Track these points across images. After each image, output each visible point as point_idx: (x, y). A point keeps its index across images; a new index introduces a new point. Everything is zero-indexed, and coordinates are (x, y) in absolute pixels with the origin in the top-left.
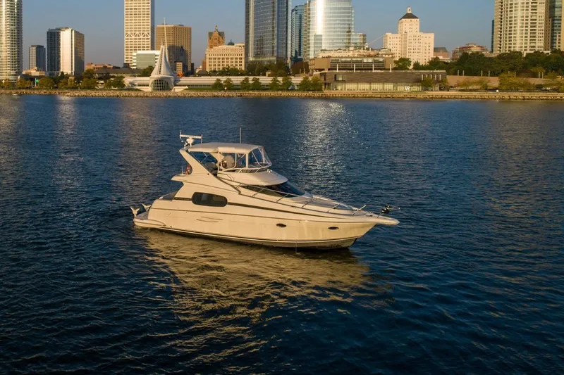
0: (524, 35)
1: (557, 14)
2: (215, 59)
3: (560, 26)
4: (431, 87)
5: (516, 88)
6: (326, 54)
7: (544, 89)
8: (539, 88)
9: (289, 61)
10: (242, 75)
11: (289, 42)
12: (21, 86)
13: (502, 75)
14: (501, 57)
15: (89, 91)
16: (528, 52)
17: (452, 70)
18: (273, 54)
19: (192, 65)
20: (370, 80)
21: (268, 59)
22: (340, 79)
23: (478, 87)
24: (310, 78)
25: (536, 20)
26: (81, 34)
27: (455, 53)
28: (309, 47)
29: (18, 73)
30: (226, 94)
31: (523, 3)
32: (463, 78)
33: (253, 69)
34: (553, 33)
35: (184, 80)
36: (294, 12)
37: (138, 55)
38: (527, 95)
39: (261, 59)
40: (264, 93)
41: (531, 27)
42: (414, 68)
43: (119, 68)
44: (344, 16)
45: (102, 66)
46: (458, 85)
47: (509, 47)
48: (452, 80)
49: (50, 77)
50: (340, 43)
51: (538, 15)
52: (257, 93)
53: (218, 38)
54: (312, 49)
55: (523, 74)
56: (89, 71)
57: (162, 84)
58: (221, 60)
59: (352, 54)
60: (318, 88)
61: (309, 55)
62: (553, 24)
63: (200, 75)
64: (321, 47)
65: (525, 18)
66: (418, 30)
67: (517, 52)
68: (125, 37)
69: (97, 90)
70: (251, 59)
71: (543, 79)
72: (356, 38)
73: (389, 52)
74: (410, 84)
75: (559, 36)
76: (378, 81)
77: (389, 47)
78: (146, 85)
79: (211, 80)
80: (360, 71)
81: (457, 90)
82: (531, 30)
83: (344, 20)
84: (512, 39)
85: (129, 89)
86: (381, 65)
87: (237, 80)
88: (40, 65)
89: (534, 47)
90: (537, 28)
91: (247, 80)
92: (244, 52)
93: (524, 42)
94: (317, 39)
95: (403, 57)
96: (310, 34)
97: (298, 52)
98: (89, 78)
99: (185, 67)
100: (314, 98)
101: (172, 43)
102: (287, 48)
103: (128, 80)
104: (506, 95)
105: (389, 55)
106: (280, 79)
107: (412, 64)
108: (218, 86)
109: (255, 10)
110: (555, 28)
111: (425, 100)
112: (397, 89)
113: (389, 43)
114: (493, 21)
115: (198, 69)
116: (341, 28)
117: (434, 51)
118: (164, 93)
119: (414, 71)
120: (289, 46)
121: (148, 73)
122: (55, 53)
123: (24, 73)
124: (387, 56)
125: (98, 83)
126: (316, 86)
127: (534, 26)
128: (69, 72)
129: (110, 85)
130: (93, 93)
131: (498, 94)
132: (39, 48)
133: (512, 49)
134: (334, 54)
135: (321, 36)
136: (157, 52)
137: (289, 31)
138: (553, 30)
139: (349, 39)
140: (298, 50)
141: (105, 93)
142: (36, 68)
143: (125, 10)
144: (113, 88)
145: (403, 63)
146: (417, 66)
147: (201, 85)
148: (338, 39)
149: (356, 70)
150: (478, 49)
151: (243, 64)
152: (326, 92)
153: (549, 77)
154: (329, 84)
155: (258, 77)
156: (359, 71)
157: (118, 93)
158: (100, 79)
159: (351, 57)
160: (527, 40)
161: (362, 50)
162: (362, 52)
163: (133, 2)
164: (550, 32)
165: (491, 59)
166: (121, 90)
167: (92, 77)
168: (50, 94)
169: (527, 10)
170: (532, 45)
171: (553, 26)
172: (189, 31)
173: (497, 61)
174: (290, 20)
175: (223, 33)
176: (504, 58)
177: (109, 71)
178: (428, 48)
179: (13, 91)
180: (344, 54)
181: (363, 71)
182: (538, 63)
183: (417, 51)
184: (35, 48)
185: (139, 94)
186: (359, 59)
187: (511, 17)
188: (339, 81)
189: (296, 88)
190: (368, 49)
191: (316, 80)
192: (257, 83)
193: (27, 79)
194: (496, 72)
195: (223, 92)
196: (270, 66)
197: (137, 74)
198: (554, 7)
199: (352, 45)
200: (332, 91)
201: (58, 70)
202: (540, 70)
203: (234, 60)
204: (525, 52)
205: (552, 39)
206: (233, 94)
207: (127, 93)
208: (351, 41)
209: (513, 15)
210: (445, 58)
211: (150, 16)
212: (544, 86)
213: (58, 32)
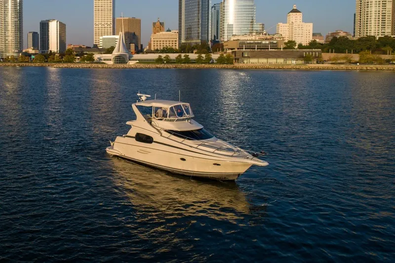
0: (377, 24)
2: (157, 41)
4: (310, 60)
5: (371, 62)
6: (236, 38)
7: (391, 62)
8: (388, 62)
9: (210, 43)
10: (178, 53)
11: (210, 29)
12: (22, 61)
13: (361, 53)
14: (360, 40)
15: (69, 64)
16: (380, 36)
17: (325, 50)
18: (198, 37)
19: (142, 46)
20: (267, 56)
21: (195, 41)
22: (246, 55)
23: (344, 61)
24: (225, 55)
25: (385, 13)
26: (63, 24)
27: (327, 37)
28: (224, 33)
29: (20, 51)
30: (166, 66)
31: (376, 2)
32: (333, 55)
33: (184, 48)
35: (136, 56)
36: (213, 8)
37: (103, 39)
38: (379, 67)
39: (189, 42)
40: (192, 66)
41: (382, 18)
42: (298, 48)
43: (90, 48)
44: (249, 11)
45: (78, 47)
46: (330, 60)
47: (367, 33)
48: (326, 56)
50: (246, 30)
51: (387, 10)
52: (187, 65)
53: (159, 26)
54: (226, 34)
55: (376, 52)
56: (69, 50)
57: (120, 59)
58: (162, 42)
59: (254, 38)
61: (224, 38)
63: (147, 52)
64: (232, 33)
65: (377, 12)
66: (301, 21)
67: (372, 36)
68: (95, 26)
69: (75, 63)
70: (183, 41)
71: (391, 56)
72: (257, 27)
73: (281, 37)
74: (296, 59)
76: (273, 57)
77: (280, 33)
78: (109, 60)
79: (155, 56)
80: (260, 50)
81: (329, 63)
82: (382, 20)
83: (249, 14)
84: (369, 27)
85: (97, 63)
86: (275, 46)
87: (173, 56)
88: (35, 45)
89: (384, 32)
90: (387, 19)
91: (180, 56)
92: (178, 37)
93: (377, 29)
94: (230, 28)
95: (290, 40)
96: (225, 24)
97: (216, 37)
98: (69, 55)
99: (136, 47)
100: (227, 69)
101: (127, 31)
102: (208, 34)
103: (96, 56)
104: (364, 67)
105: (280, 38)
106: (203, 55)
107: (297, 45)
108: (160, 60)
109: (186, 7)
111: (307, 70)
112: (286, 63)
113: (280, 30)
114: (355, 14)
115: (146, 49)
116: (246, 19)
117: (313, 36)
118: (121, 66)
119: (298, 50)
120: (210, 32)
121: (110, 51)
122: (45, 38)
123: (24, 51)
124: (279, 39)
125: (76, 58)
126: (229, 61)
127: (384, 18)
128: (56, 51)
129: (84, 60)
130: (72, 65)
131: (358, 66)
132: (35, 34)
133: (368, 34)
134: (242, 38)
135: (233, 25)
136: (117, 37)
137: (210, 21)
139: (252, 27)
140: (216, 35)
141: (80, 65)
142: (32, 48)
143: (94, 7)
144: (86, 62)
145: (290, 44)
146: (300, 46)
147: (148, 60)
148: (244, 27)
149: (257, 49)
150: (344, 34)
151: (177, 44)
152: (236, 65)
155: (188, 54)
157: (89, 65)
158: (77, 55)
159: (253, 40)
160: (379, 28)
161: (261, 35)
163: (100, 1)
165: (353, 41)
166: (92, 63)
167: (72, 54)
168: (42, 66)
169: (379, 6)
170: (383, 31)
172: (139, 21)
173: (359, 43)
174: (210, 13)
175: (163, 23)
176: (363, 41)
177: (83, 50)
178: (308, 34)
179: (16, 64)
180: (249, 38)
181: (263, 50)
182: (387, 44)
183: (300, 35)
184: (31, 34)
185: (105, 66)
186: (259, 41)
187: (367, 12)
188: (245, 57)
189: (215, 61)
190: (265, 34)
191: (229, 56)
192: (187, 58)
193: (26, 56)
194: (357, 51)
195: (163, 64)
196: (196, 46)
197: (103, 52)
199: (254, 32)
200: (240, 64)
201: (48, 49)
202: (388, 49)
203: (171, 42)
204: (378, 36)
206: (170, 66)
207: (96, 65)
208: (254, 29)
209: (369, 10)
210: (321, 40)
211: (111, 11)
212: (392, 60)
213: (48, 23)
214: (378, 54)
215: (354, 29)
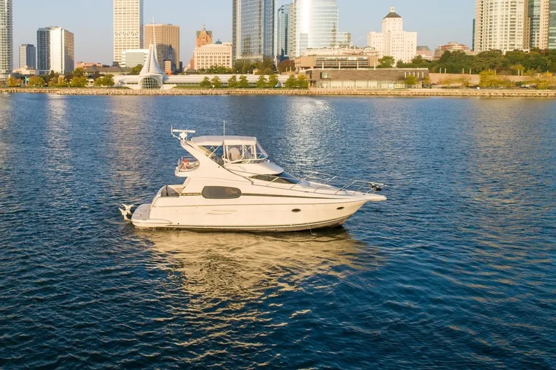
0: (504, 34)
1: (536, 12)
2: (203, 57)
3: (538, 25)
4: (414, 83)
5: (496, 85)
6: (311, 53)
7: (523, 86)
8: (519, 85)
9: (275, 60)
10: (229, 73)
11: (276, 41)
12: (11, 85)
13: (483, 73)
14: (481, 55)
15: (79, 89)
16: (508, 50)
17: (435, 68)
18: (260, 52)
19: (181, 64)
20: (355, 78)
21: (255, 57)
22: (326, 77)
23: (460, 84)
24: (296, 76)
25: (515, 19)
26: (70, 33)
27: (437, 51)
28: (295, 46)
29: (9, 72)
30: (214, 92)
31: (503, 3)
32: (444, 76)
33: (240, 68)
34: (532, 32)
35: (173, 78)
36: (281, 12)
37: (127, 54)
38: (507, 92)
39: (247, 58)
40: (251, 91)
41: (511, 25)
42: (398, 66)
43: (108, 66)
44: (329, 16)
45: (91, 65)
46: (440, 83)
47: (490, 46)
48: (435, 77)
49: (40, 76)
50: (323, 42)
51: (517, 14)
52: (244, 90)
53: (205, 36)
54: (298, 48)
55: (503, 71)
56: (77, 69)
57: (151, 83)
58: (209, 59)
59: (336, 53)
60: (304, 86)
61: (295, 53)
62: (532, 22)
63: (188, 73)
64: (307, 45)
65: (504, 17)
66: (401, 29)
67: (497, 50)
68: (115, 36)
69: (87, 88)
70: (239, 57)
71: (522, 76)
72: (340, 37)
73: (373, 51)
74: (394, 82)
75: (538, 35)
76: (362, 79)
77: (373, 46)
78: (136, 83)
79: (200, 78)
80: (346, 68)
82: (511, 29)
83: (329, 19)
84: (493, 37)
85: (118, 88)
86: (365, 64)
87: (224, 78)
88: (30, 64)
89: (514, 45)
90: (517, 27)
92: (231, 51)
93: (504, 40)
94: (303, 38)
95: (387, 55)
96: (296, 33)
97: (285, 51)
98: (79, 76)
99: (173, 65)
100: (300, 95)
101: (160, 42)
102: (273, 47)
103: (117, 78)
104: (487, 92)
105: (373, 53)
106: (267, 77)
107: (396, 62)
108: (206, 84)
109: (242, 9)
111: (408, 97)
112: (380, 87)
113: (373, 41)
114: (474, 20)
115: (186, 67)
116: (326, 27)
117: (417, 49)
118: (153, 91)
119: (397, 69)
120: (276, 45)
121: (136, 71)
122: (45, 52)
123: (14, 71)
124: (371, 54)
125: (88, 82)
126: (302, 84)
127: (514, 25)
128: (59, 71)
129: (99, 83)
130: (83, 91)
131: (479, 91)
132: (30, 48)
133: (492, 48)
134: (320, 53)
135: (307, 34)
136: (146, 51)
137: (276, 29)
138: (532, 29)
139: (334, 38)
140: (284, 49)
141: (94, 91)
142: (26, 67)
143: (114, 10)
144: (102, 86)
145: (386, 62)
146: (400, 65)
147: (190, 83)
148: (323, 38)
149: (341, 67)
150: (459, 48)
151: (231, 62)
152: (312, 90)
153: (528, 75)
154: (315, 82)
155: (245, 75)
156: (344, 69)
157: (107, 91)
158: (90, 77)
159: (335, 56)
160: (506, 39)
162: (347, 50)
163: (122, 1)
164: (529, 31)
165: (471, 57)
166: (111, 88)
167: (82, 75)
168: (40, 92)
169: (507, 9)
170: (512, 43)
171: (532, 25)
172: (177, 30)
173: (479, 59)
174: (276, 18)
175: (211, 32)
176: (485, 57)
177: (99, 70)
178: (410, 46)
179: (3, 90)
180: (329, 52)
181: (348, 69)
182: (518, 61)
183: (400, 49)
184: (25, 47)
185: (129, 92)
186: (345, 58)
187: (491, 17)
188: (324, 79)
189: (282, 85)
190: (352, 48)
191: (302, 78)
192: (244, 81)
193: (18, 78)
194: (477, 70)
195: (210, 89)
196: (257, 64)
197: (126, 73)
198: (532, 6)
199: (337, 44)
200: (318, 89)
201: (48, 69)
202: (519, 67)
203: (222, 59)
204: (505, 50)
205: (531, 38)
206: (220, 91)
207: (116, 91)
208: (336, 40)
209: (493, 15)
210: (428, 56)
211: (139, 15)
212: (523, 83)
213: (48, 32)
214: (505, 74)
215: (473, 40)
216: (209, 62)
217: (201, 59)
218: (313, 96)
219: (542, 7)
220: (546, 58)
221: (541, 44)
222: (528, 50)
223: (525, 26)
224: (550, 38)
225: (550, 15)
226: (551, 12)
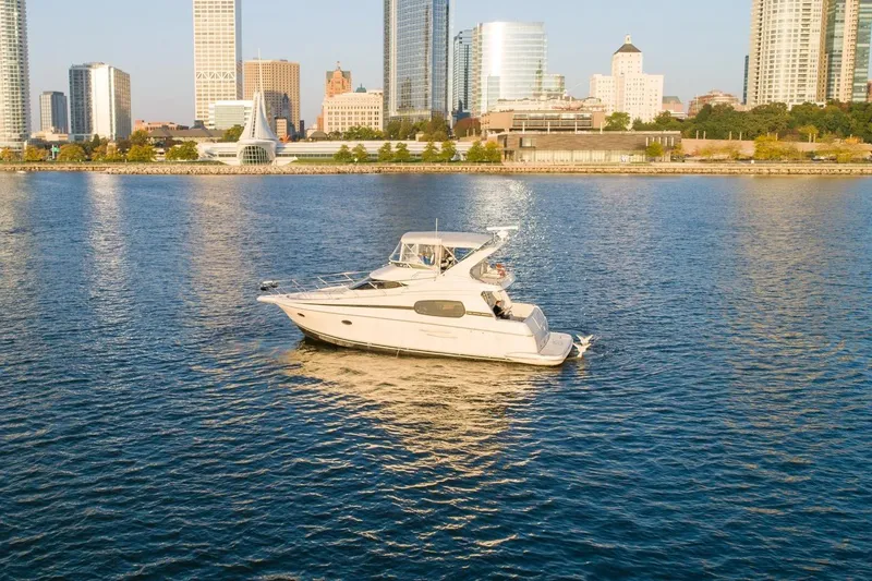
0: (790, 79)
1: (836, 46)
2: (337, 113)
3: (840, 66)
4: (658, 155)
5: (773, 157)
6: (506, 107)
7: (816, 157)
8: (810, 156)
9: (450, 118)
10: (379, 138)
11: (450, 88)
12: (30, 158)
13: (759, 138)
14: (755, 111)
15: (141, 165)
16: (795, 103)
17: (689, 130)
18: (426, 105)
19: (302, 123)
20: (572, 146)
21: (419, 113)
22: (528, 145)
23: (726, 156)
24: (483, 144)
25: (806, 55)
26: (123, 73)
27: (692, 104)
28: (480, 95)
29: (25, 136)
31: (790, 31)
32: (704, 143)
33: (395, 130)
34: (830, 76)
35: (291, 147)
36: (458, 41)
37: (217, 108)
38: (793, 167)
39: (407, 114)
40: (414, 167)
41: (801, 66)
42: (634, 128)
43: (187, 128)
44: (533, 48)
45: (160, 126)
46: (697, 154)
47: (769, 97)
48: (689, 145)
49: (76, 144)
50: (527, 89)
51: (810, 47)
52: (403, 166)
53: (340, 80)
54: (484, 99)
55: (788, 136)
56: (137, 133)
57: (256, 154)
58: (347, 116)
59: (543, 107)
60: (496, 158)
61: (479, 107)
62: (830, 61)
63: (315, 139)
64: (498, 95)
65: (791, 53)
66: (641, 70)
67: (780, 104)
68: (196, 79)
69: (155, 163)
70: (393, 113)
71: (814, 144)
72: (551, 83)
73: (598, 104)
74: (629, 153)
75: (839, 80)
76: (583, 147)
77: (597, 95)
78: (232, 156)
79: (334, 147)
80: (558, 131)
82: (800, 71)
83: (533, 54)
84: (774, 84)
85: (204, 162)
86: (586, 125)
87: (372, 147)
88: (58, 122)
89: (803, 95)
90: (809, 68)
91: (388, 146)
92: (381, 103)
93: (790, 88)
94: (492, 90)
95: (618, 110)
96: (482, 76)
97: (464, 104)
98: (140, 144)
99: (290, 126)
100: (488, 174)
101: (270, 89)
102: (446, 97)
103: (203, 147)
104: (765, 168)
105: (598, 107)
106: (438, 145)
107: (631, 121)
108: (343, 156)
109: (399, 38)
110: (833, 68)
111: (650, 175)
112: (610, 160)
113: (598, 89)
114: (747, 57)
115: (311, 129)
116: (528, 66)
117: (663, 102)
118: (260, 168)
119: (634, 132)
120: (450, 94)
122: (83, 105)
123: (33, 136)
124: (595, 109)
125: (155, 153)
126: (491, 156)
127: (804, 65)
128: (108, 136)
129: (174, 155)
130: (148, 168)
131: (754, 166)
132: (57, 97)
133: (773, 99)
134: (518, 107)
135: (498, 78)
136: (248, 103)
137: (451, 69)
138: (830, 71)
139: (540, 83)
140: (463, 100)
141: (167, 168)
142: (53, 129)
143: (195, 36)
144: (179, 160)
145: (617, 121)
146: (638, 126)
147: (318, 155)
148: (524, 83)
149: (551, 130)
150: (725, 100)
151: (381, 121)
152: (507, 164)
153: (825, 141)
154: (511, 153)
155: (403, 142)
156: (555, 133)
157: (188, 168)
158: (158, 145)
159: (542, 112)
160: (793, 86)
161: (558, 101)
162: (559, 103)
163: (207, 22)
164: (826, 74)
165: (742, 114)
166: (193, 163)
167: (145, 142)
168: (79, 171)
169: (795, 41)
170: (800, 93)
172: (294, 70)
173: (752, 116)
174: (451, 52)
175: (349, 73)
176: (762, 113)
177: (172, 133)
178: (653, 97)
179: (18, 166)
180: (532, 106)
181: (562, 132)
182: (808, 119)
183: (639, 101)
184: (49, 96)
185: (222, 169)
186: (556, 114)
187: (772, 52)
188: (526, 148)
189: (462, 158)
190: (567, 99)
191: (492, 147)
192: (403, 151)
193: (40, 147)
194: (750, 135)
195: (351, 165)
196: (421, 124)
197: (216, 139)
198: (832, 36)
199: (544, 92)
200: (515, 163)
201: (89, 132)
202: (811, 130)
203: (367, 116)
204: (791, 104)
205: (829, 85)
206: (367, 168)
207: (202, 168)
208: (544, 87)
209: (776, 49)
210: (680, 112)
211: (234, 44)
212: (817, 153)
213: (87, 71)
214: (791, 140)
215: (745, 89)
216: (347, 121)
217: (333, 116)
218: (507, 174)
219: (846, 38)
220: (849, 116)
221: (842, 94)
222: (824, 103)
223: (820, 67)
224: (856, 84)
225: (856, 50)
226: (859, 45)
